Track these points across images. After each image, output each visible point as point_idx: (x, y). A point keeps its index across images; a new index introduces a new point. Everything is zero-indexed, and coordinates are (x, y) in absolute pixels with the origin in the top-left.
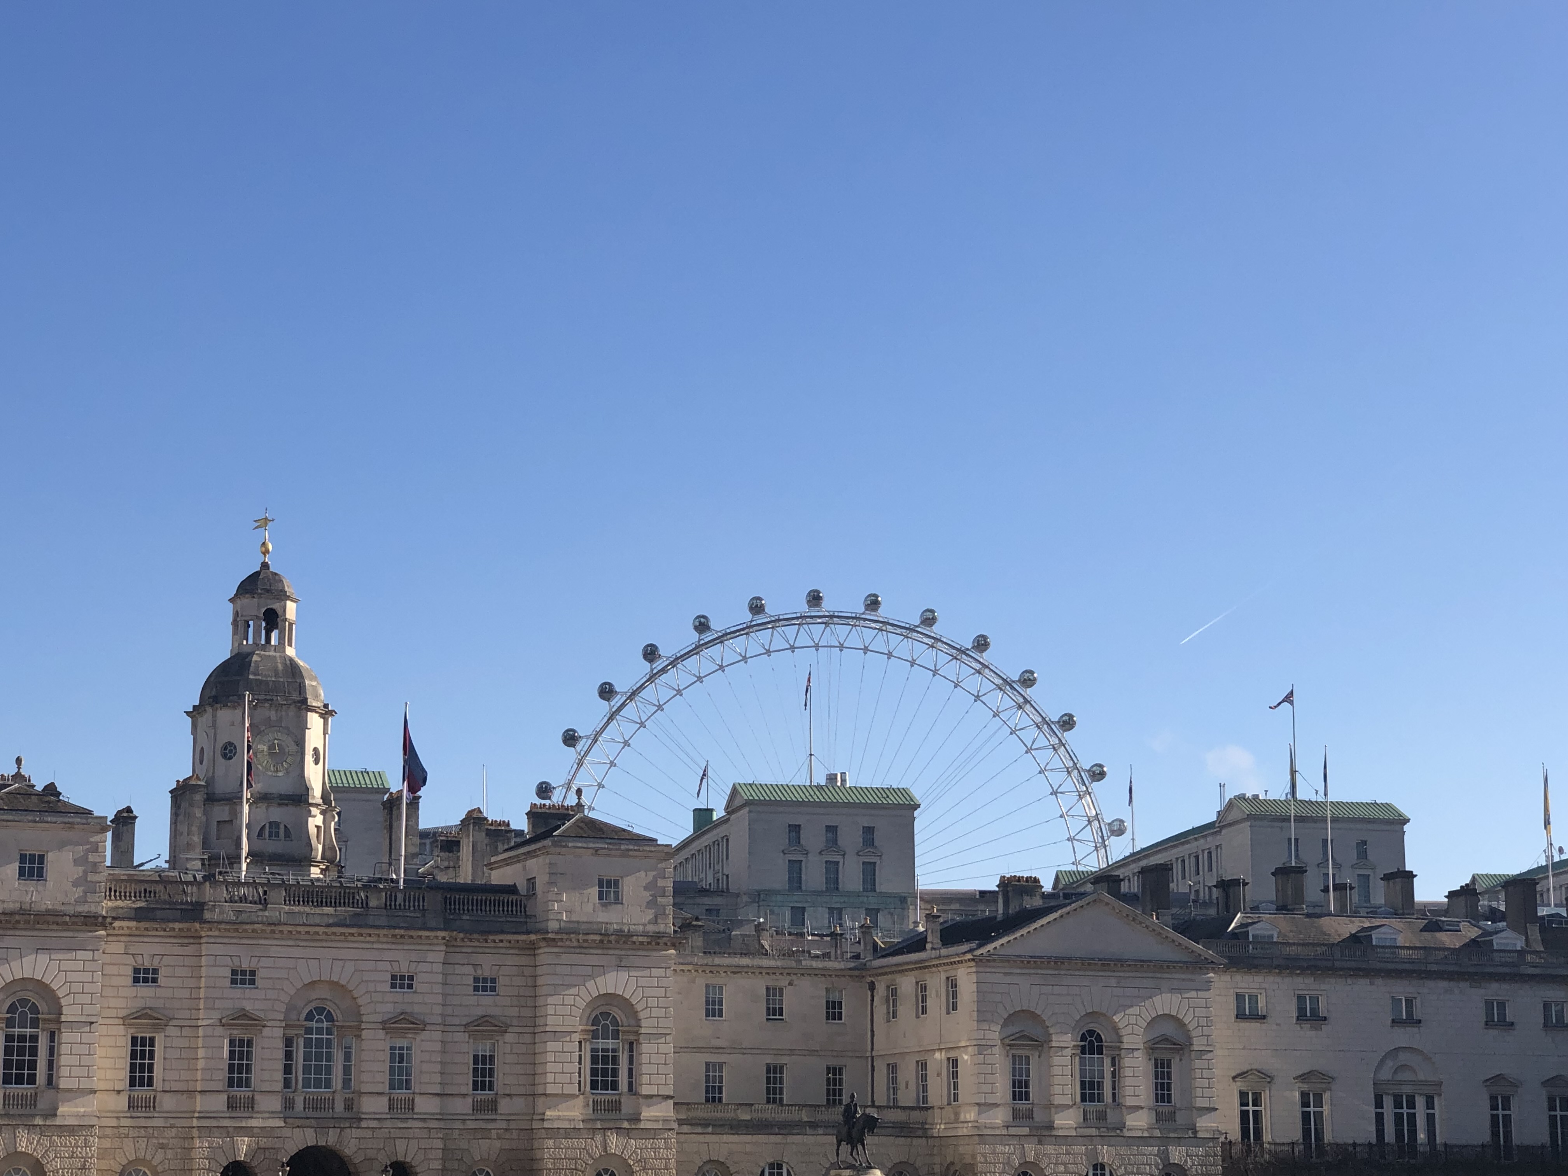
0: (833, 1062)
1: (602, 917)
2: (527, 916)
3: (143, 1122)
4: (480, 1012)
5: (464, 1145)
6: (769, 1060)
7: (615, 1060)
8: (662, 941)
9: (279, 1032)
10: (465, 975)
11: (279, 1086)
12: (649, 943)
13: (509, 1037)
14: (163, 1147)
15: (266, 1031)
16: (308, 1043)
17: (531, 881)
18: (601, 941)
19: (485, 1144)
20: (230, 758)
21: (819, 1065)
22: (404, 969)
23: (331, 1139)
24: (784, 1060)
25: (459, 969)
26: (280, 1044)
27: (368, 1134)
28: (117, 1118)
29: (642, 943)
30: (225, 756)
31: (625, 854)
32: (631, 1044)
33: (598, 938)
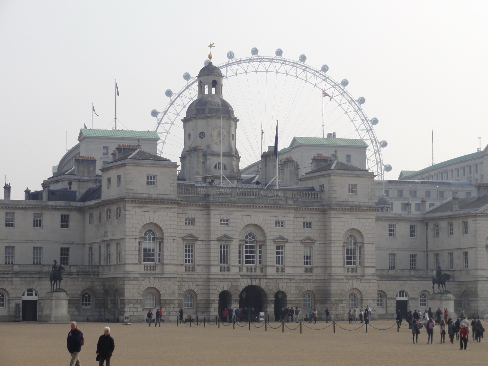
0: (412, 253)
1: (350, 199)
2: (321, 199)
3: (191, 276)
4: (306, 235)
5: (301, 284)
6: (390, 252)
7: (354, 253)
8: (371, 209)
9: (237, 243)
10: (301, 221)
11: (237, 263)
12: (367, 209)
13: (316, 245)
14: (198, 285)
15: (233, 243)
16: (246, 247)
17: (322, 186)
18: (351, 209)
19: (309, 284)
20: (202, 138)
21: (408, 254)
22: (280, 219)
23: (256, 282)
24: (395, 252)
25: (298, 219)
26: (238, 247)
27: (269, 281)
28: (182, 275)
29: (364, 209)
30: (200, 137)
31: (357, 176)
32: (360, 248)
33: (349, 208)
